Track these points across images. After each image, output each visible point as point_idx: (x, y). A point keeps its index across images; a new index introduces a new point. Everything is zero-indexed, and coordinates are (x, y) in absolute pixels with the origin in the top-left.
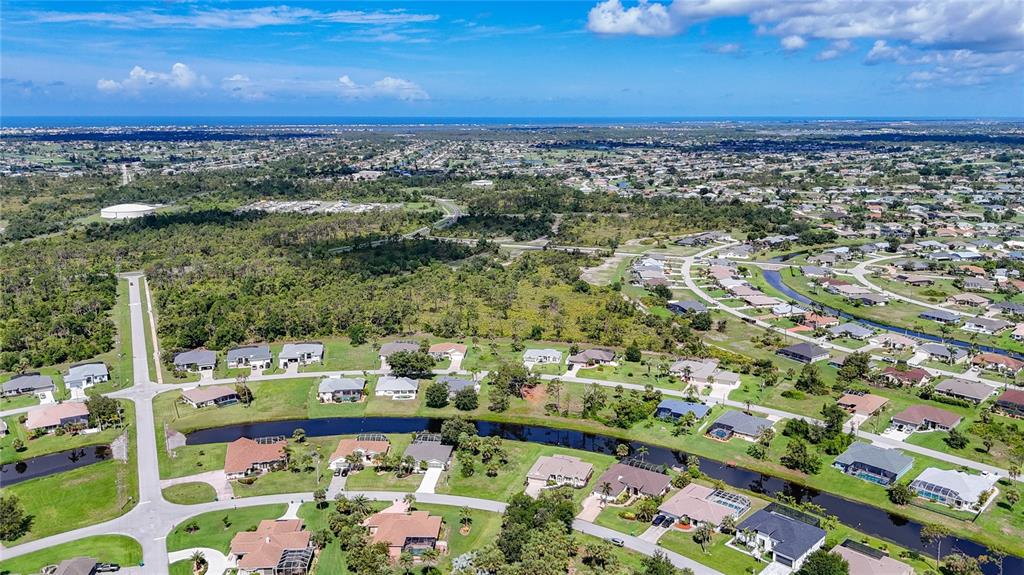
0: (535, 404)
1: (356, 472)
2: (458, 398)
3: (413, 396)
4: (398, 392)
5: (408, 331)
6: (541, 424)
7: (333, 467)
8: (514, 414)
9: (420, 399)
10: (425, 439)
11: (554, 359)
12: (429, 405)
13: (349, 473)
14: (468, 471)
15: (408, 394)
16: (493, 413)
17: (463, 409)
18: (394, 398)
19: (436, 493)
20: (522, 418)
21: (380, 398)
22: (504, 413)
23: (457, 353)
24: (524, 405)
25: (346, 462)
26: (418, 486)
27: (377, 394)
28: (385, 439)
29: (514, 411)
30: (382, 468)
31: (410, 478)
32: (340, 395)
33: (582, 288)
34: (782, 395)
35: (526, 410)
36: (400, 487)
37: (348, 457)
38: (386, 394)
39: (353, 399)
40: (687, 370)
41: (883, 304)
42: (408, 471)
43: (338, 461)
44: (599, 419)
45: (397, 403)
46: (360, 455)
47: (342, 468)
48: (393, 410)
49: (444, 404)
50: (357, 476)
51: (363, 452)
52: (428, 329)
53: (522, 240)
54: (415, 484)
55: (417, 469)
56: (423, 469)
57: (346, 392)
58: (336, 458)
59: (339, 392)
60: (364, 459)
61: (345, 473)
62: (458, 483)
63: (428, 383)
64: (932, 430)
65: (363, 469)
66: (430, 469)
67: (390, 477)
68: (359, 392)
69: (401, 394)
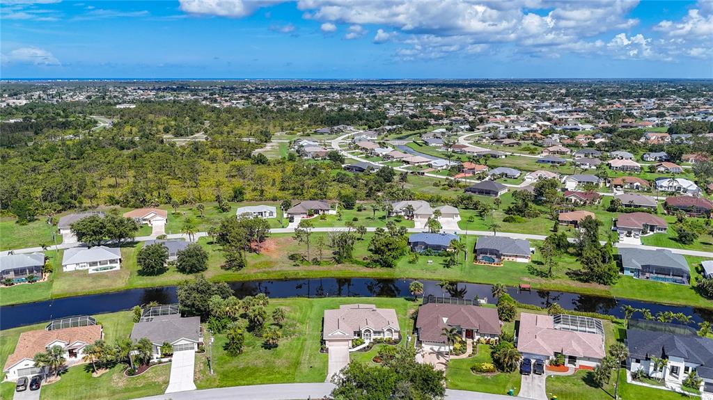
0: (275, 257)
1: (54, 379)
2: (181, 260)
3: (117, 266)
4: (94, 264)
5: (90, 205)
6: (294, 277)
7: (13, 377)
8: (256, 270)
9: (128, 268)
10: (155, 313)
11: (271, 213)
12: (141, 273)
13: (43, 383)
14: (233, 347)
15: (109, 265)
16: (230, 272)
17: (191, 272)
18: (91, 271)
19: (199, 388)
20: (268, 273)
21: (70, 273)
22: (244, 270)
23: (158, 218)
24: (263, 259)
25: (36, 365)
26: (167, 383)
27: (65, 269)
28: (93, 322)
29: (254, 266)
30: (99, 365)
31: (149, 373)
32: (11, 275)
33: (261, 161)
34: (504, 221)
35: (269, 264)
36: (136, 389)
37: (38, 358)
38: (78, 268)
39: (31, 280)
40: (410, 209)
41: (504, 157)
42: (145, 362)
43: (22, 366)
44: (357, 262)
45: (95, 277)
46: (59, 351)
47: (30, 377)
48: (91, 285)
49: (162, 271)
50: (58, 386)
51: (63, 345)
52: (112, 200)
53: (182, 135)
54: (161, 379)
55: (156, 357)
56: (166, 355)
57: (19, 272)
58: (15, 362)
59: (7, 272)
60: (66, 356)
61: (35, 384)
62: (227, 367)
63: (132, 251)
64: (652, 233)
65: (64, 372)
66: (176, 354)
67: (115, 377)
68: (38, 269)
69: (99, 266)
